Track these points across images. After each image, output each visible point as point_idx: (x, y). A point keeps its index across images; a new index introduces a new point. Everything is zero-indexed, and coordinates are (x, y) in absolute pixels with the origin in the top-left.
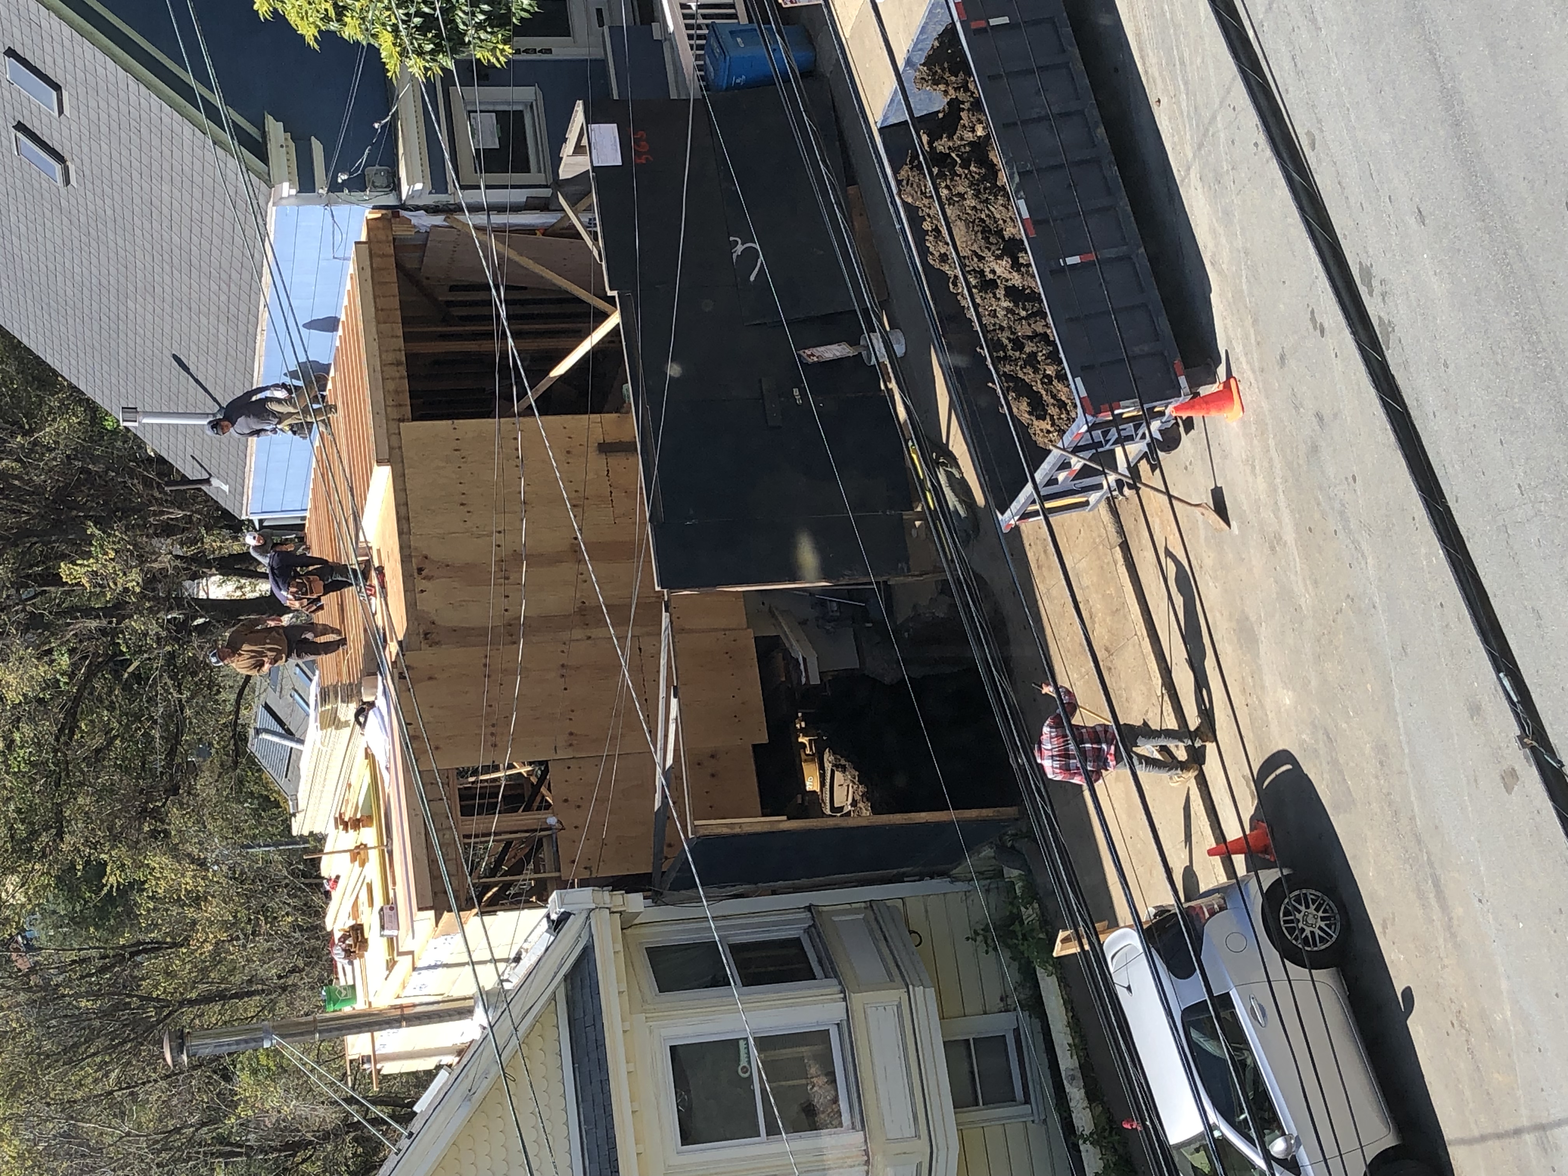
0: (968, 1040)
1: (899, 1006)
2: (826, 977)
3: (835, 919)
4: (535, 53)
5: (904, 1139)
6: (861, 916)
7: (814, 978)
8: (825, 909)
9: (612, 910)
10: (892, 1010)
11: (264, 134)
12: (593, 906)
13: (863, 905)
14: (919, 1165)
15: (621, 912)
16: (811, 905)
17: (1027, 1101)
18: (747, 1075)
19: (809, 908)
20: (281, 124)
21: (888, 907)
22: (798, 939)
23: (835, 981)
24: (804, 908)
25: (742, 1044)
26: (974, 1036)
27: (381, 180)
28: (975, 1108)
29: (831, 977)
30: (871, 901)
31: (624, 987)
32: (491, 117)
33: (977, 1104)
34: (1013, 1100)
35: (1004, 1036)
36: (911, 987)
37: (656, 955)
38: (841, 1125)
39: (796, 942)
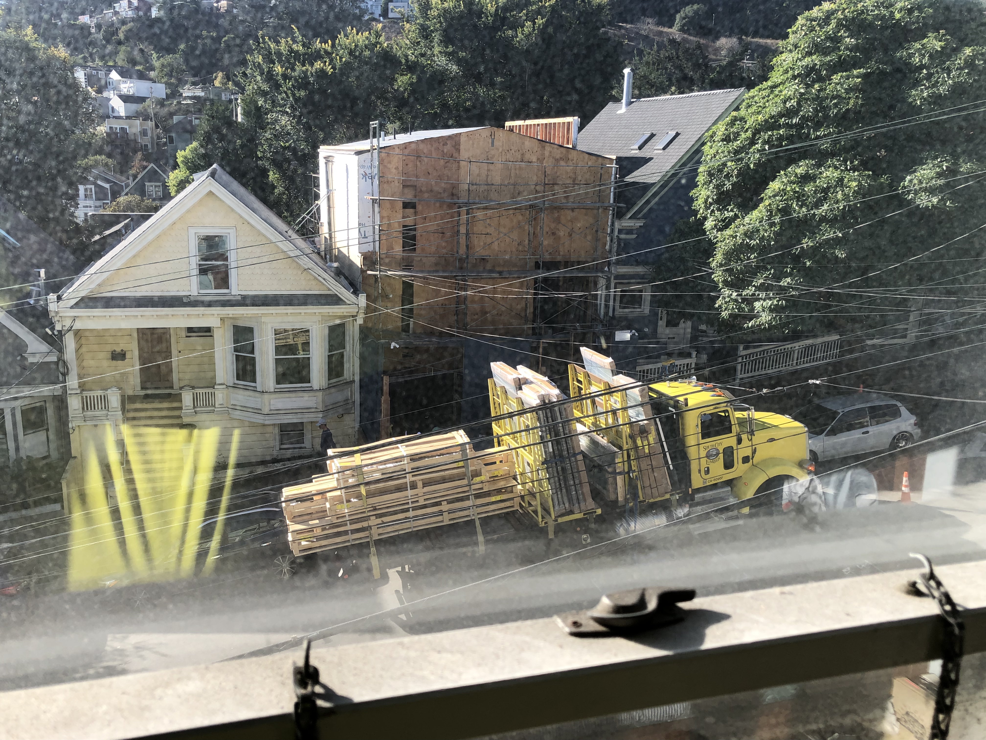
1: (316, 408)
2: (328, 384)
3: (349, 389)
5: (270, 405)
6: (349, 398)
7: (329, 380)
8: (353, 386)
9: (358, 313)
10: (315, 406)
11: (639, 219)
12: (360, 306)
13: (353, 399)
14: (260, 410)
15: (357, 315)
16: (355, 382)
17: (280, 449)
18: (296, 354)
20: (642, 224)
21: (352, 408)
23: (326, 387)
24: (354, 379)
25: (308, 353)
26: (304, 433)
28: (280, 430)
29: (328, 386)
30: (355, 402)
31: (330, 314)
33: (281, 432)
34: (282, 444)
35: (304, 443)
37: (342, 326)
38: (277, 384)
39: (342, 375)
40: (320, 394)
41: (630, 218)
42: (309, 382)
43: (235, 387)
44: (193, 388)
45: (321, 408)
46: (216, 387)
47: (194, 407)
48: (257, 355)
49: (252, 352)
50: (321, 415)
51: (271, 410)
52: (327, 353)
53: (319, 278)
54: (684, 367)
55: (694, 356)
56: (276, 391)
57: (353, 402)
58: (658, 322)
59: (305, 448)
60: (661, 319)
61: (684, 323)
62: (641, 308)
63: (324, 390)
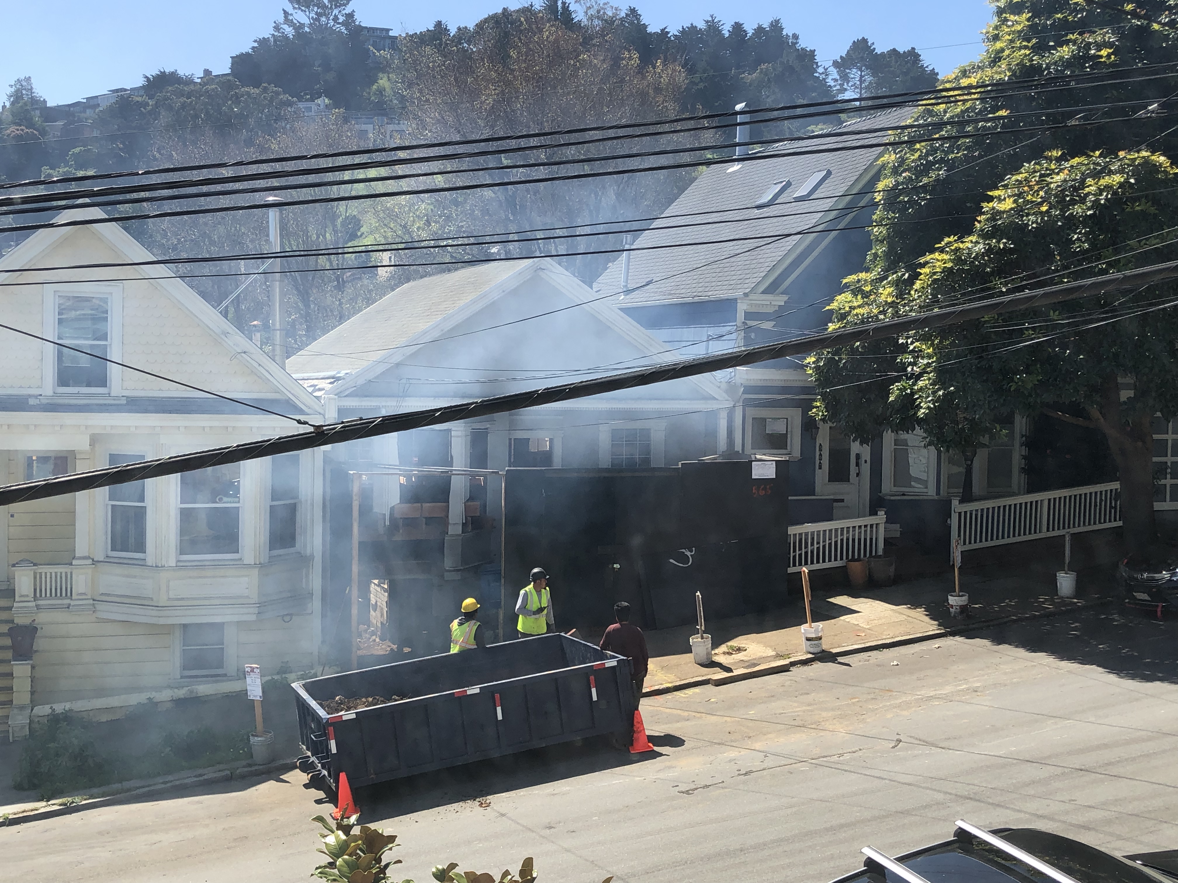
0: (223, 644)
1: (248, 597)
2: (270, 557)
3: (304, 571)
5: (169, 589)
6: (304, 586)
7: (270, 549)
8: (311, 564)
10: (246, 593)
11: (778, 294)
12: (326, 417)
13: (311, 588)
14: (152, 599)
16: (314, 558)
17: (182, 677)
18: (217, 500)
19: (312, 556)
20: (783, 304)
21: (307, 604)
22: (294, 546)
23: (267, 561)
24: (313, 552)
25: (237, 499)
26: (225, 648)
28: (182, 643)
29: (269, 559)
30: (312, 592)
32: (784, 431)
33: (184, 646)
34: (184, 670)
35: (222, 668)
36: (258, 605)
38: (181, 554)
39: (293, 544)
40: (256, 572)
41: (763, 292)
43: (108, 561)
44: (35, 565)
45: (254, 596)
46: (74, 562)
47: (35, 598)
48: (149, 503)
49: (142, 499)
50: (256, 611)
51: (169, 599)
52: (269, 503)
53: (260, 369)
54: (866, 531)
55: (882, 513)
56: (180, 566)
57: (309, 593)
58: (815, 471)
59: (225, 675)
60: (820, 468)
61: (858, 475)
62: (786, 449)
63: (262, 566)
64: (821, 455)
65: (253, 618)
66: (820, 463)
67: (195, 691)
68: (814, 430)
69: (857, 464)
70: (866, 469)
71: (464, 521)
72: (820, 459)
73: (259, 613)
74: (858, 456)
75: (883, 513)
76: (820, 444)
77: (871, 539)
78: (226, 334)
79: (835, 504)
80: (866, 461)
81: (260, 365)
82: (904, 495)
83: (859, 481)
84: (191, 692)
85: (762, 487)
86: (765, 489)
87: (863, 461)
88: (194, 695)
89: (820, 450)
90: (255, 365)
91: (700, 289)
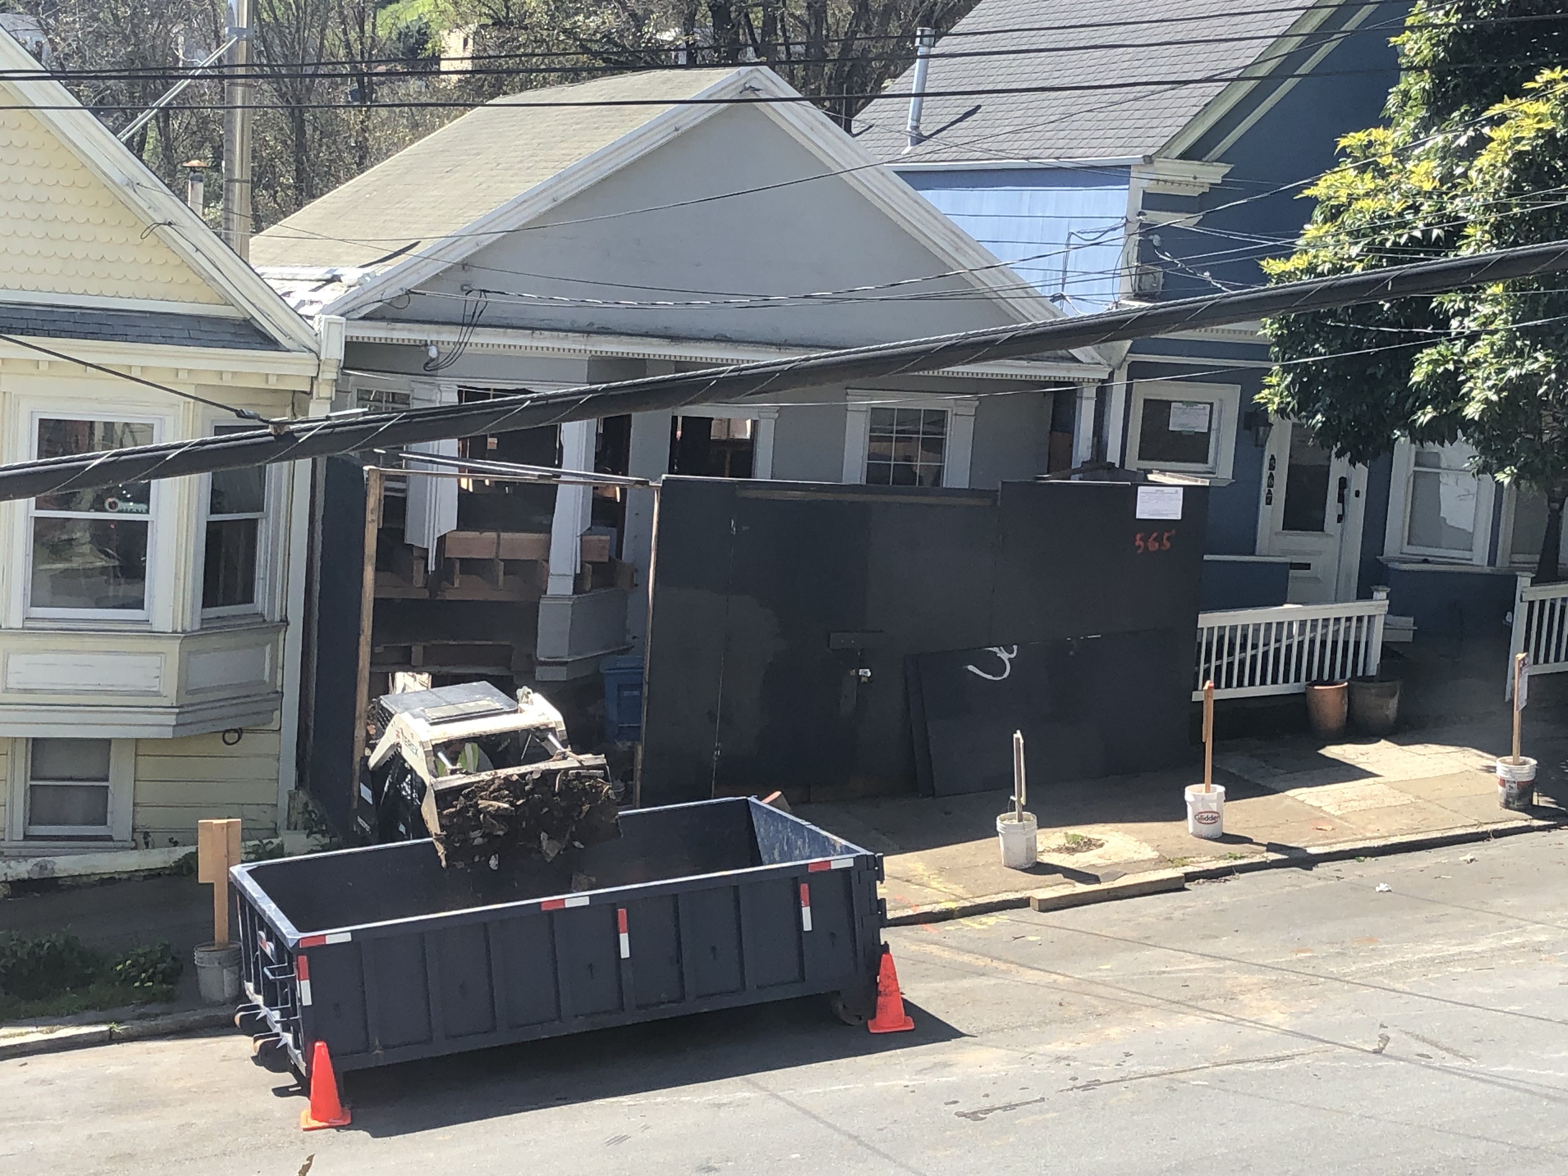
0: (107, 780)
1: (157, 694)
2: (202, 620)
3: (268, 648)
4: (1269, 486)
5: (6, 671)
6: (267, 679)
7: (204, 606)
8: (281, 637)
9: (315, 382)
10: (154, 686)
11: (1213, 160)
12: (322, 357)
13: (279, 683)
15: (311, 393)
16: (288, 624)
17: (26, 837)
18: (107, 506)
19: (285, 621)
20: (1219, 182)
21: (272, 711)
22: (251, 601)
23: (197, 627)
24: (286, 615)
25: (143, 507)
26: (111, 788)
27: (1147, 281)
28: (29, 774)
29: (202, 624)
30: (282, 693)
31: (228, 381)
32: (1203, 428)
33: (32, 779)
34: (30, 824)
35: (105, 824)
36: (177, 710)
38: (33, 605)
39: (248, 598)
40: (174, 647)
41: (1182, 157)
42: (139, 604)
45: (170, 692)
50: (172, 720)
51: (7, 690)
52: (205, 516)
53: (198, 256)
54: (1348, 630)
55: (1381, 595)
56: (30, 628)
57: (277, 692)
58: (1258, 508)
59: (110, 838)
60: (1269, 502)
61: (1340, 519)
62: (1205, 461)
63: (187, 636)
64: (1271, 476)
65: (168, 733)
66: (1270, 492)
67: (49, 867)
68: (1261, 429)
69: (1341, 499)
70: (1357, 508)
71: (578, 571)
72: (1270, 485)
73: (177, 725)
74: (1343, 483)
75: (1384, 595)
76: (1273, 458)
77: (1357, 644)
78: (134, 185)
79: (1292, 573)
80: (1357, 494)
81: (197, 250)
82: (1426, 561)
83: (1343, 530)
84: (43, 868)
85: (1155, 535)
86: (1159, 539)
87: (1353, 494)
88: (46, 874)
89: (1272, 467)
90: (190, 249)
91: (1061, 143)
